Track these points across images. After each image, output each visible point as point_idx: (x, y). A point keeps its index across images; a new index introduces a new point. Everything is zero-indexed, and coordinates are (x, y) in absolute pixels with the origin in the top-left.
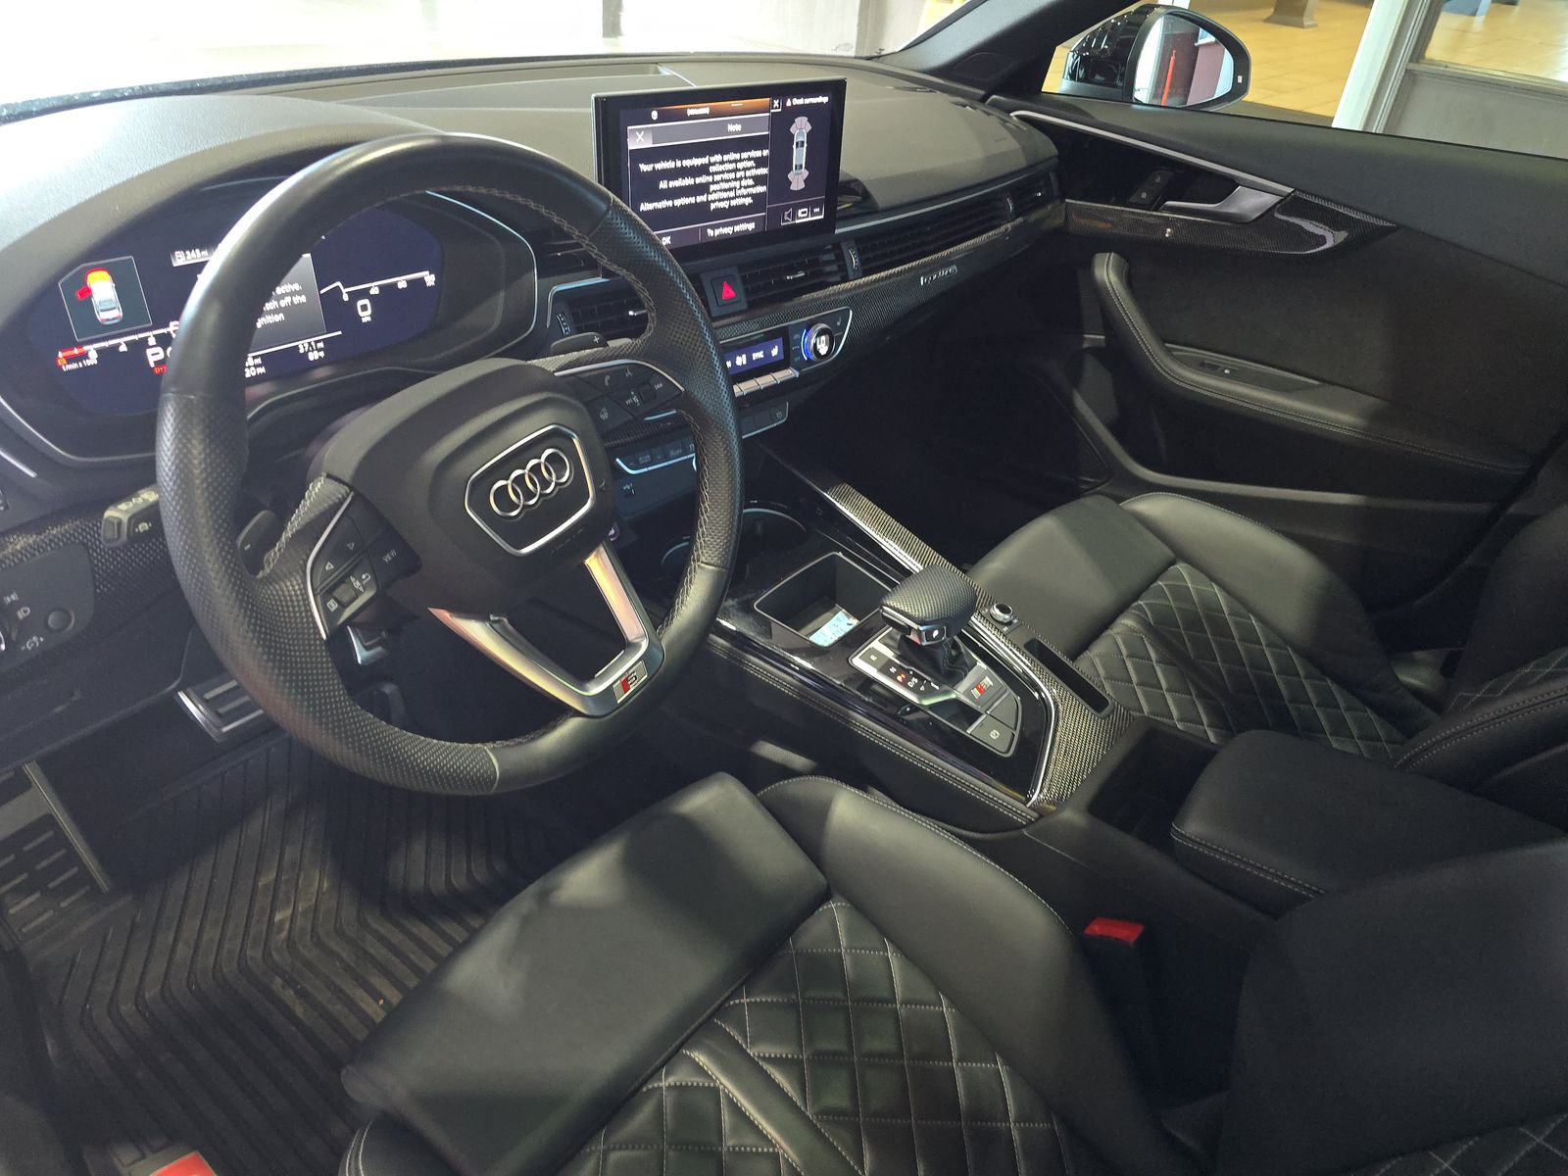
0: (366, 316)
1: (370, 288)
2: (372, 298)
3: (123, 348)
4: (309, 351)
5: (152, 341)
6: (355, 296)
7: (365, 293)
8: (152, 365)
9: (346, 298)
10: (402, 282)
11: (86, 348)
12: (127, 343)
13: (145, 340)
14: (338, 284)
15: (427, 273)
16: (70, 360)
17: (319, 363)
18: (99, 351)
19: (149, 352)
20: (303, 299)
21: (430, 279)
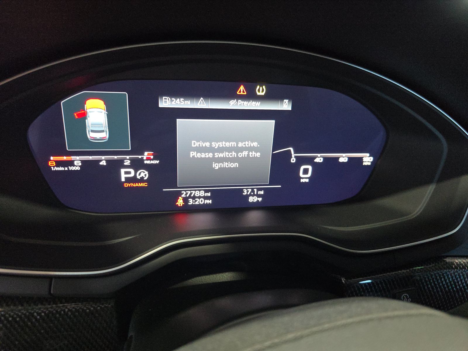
0: (305, 178)
1: (315, 158)
2: (316, 166)
3: (103, 163)
4: (250, 194)
5: (127, 163)
6: (301, 161)
7: (310, 161)
8: (123, 180)
9: (293, 160)
10: (343, 158)
11: (73, 158)
12: (107, 161)
13: (122, 161)
14: (292, 149)
15: (368, 155)
16: (59, 164)
17: (255, 207)
18: (83, 162)
19: (123, 171)
20: (258, 155)
21: (367, 159)
